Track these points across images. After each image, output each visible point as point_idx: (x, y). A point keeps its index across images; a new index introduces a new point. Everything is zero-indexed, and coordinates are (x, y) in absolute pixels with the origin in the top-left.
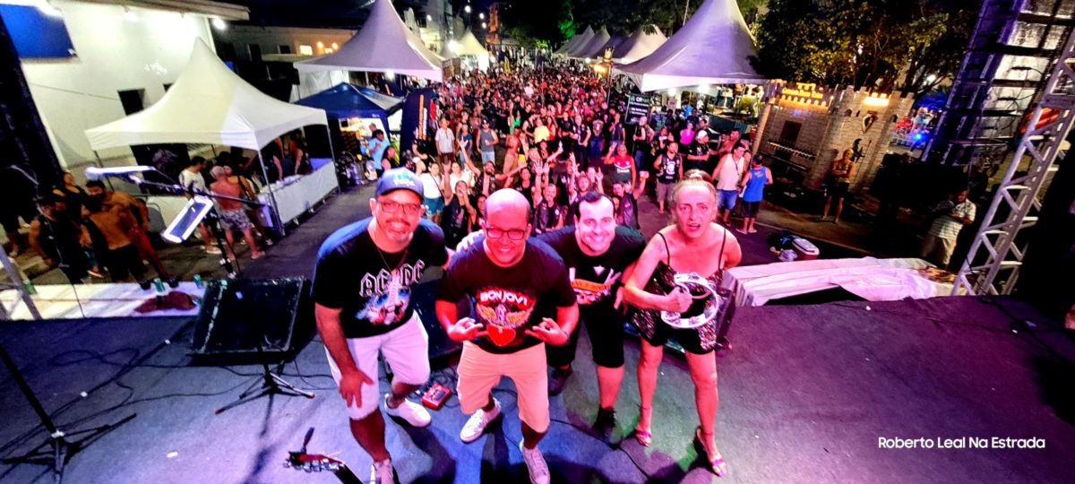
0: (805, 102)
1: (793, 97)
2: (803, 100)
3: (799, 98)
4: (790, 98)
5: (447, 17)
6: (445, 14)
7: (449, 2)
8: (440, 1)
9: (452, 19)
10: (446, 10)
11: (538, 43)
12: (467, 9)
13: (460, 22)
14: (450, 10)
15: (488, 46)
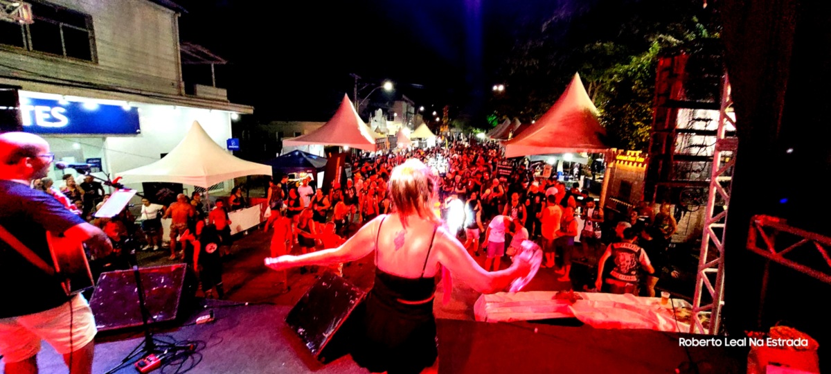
0: (633, 165)
1: (624, 161)
2: (631, 163)
3: (629, 162)
4: (622, 162)
5: (409, 114)
6: (407, 112)
7: (412, 106)
8: (404, 104)
9: (413, 115)
10: (409, 110)
11: (474, 130)
12: (422, 109)
13: (420, 118)
14: (413, 110)
15: (439, 132)
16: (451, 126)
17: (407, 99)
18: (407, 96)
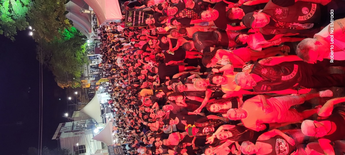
5: (75, 128)
6: (72, 131)
7: (63, 125)
8: (64, 136)
9: (75, 123)
10: (70, 129)
11: (84, 51)
12: (67, 115)
13: (77, 114)
14: (69, 124)
15: (92, 90)
16: (83, 77)
17: (57, 132)
18: (54, 134)
